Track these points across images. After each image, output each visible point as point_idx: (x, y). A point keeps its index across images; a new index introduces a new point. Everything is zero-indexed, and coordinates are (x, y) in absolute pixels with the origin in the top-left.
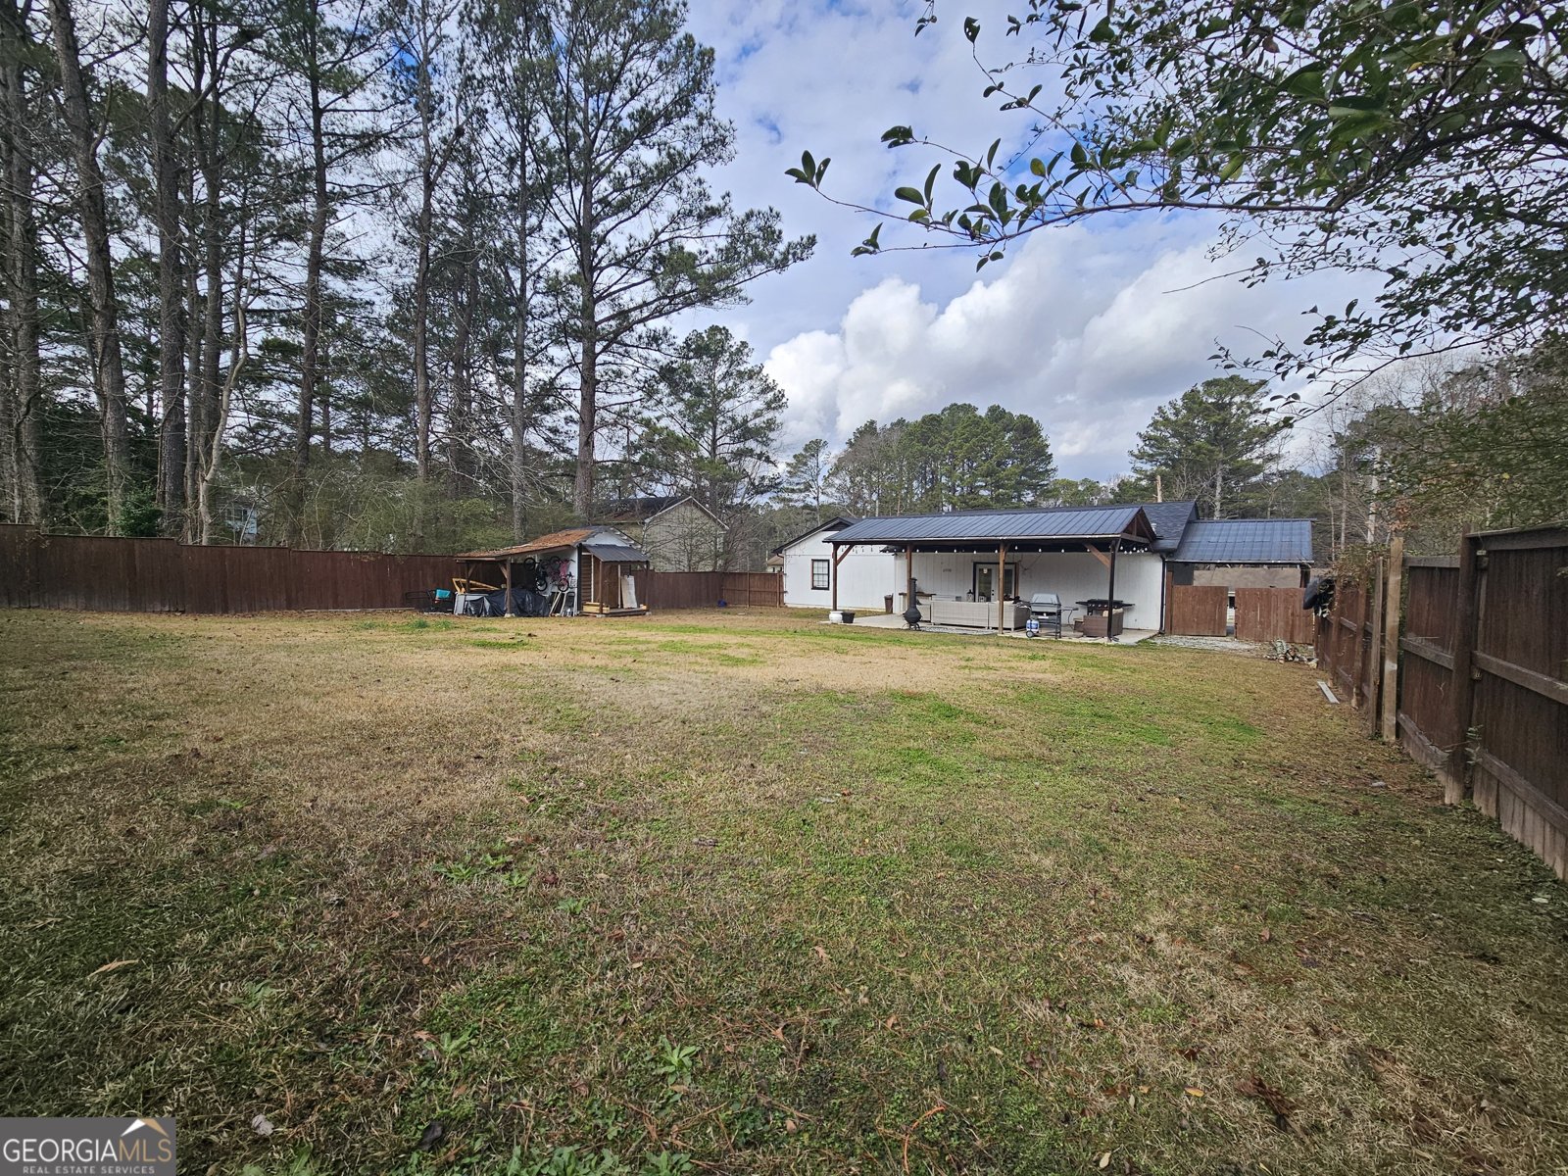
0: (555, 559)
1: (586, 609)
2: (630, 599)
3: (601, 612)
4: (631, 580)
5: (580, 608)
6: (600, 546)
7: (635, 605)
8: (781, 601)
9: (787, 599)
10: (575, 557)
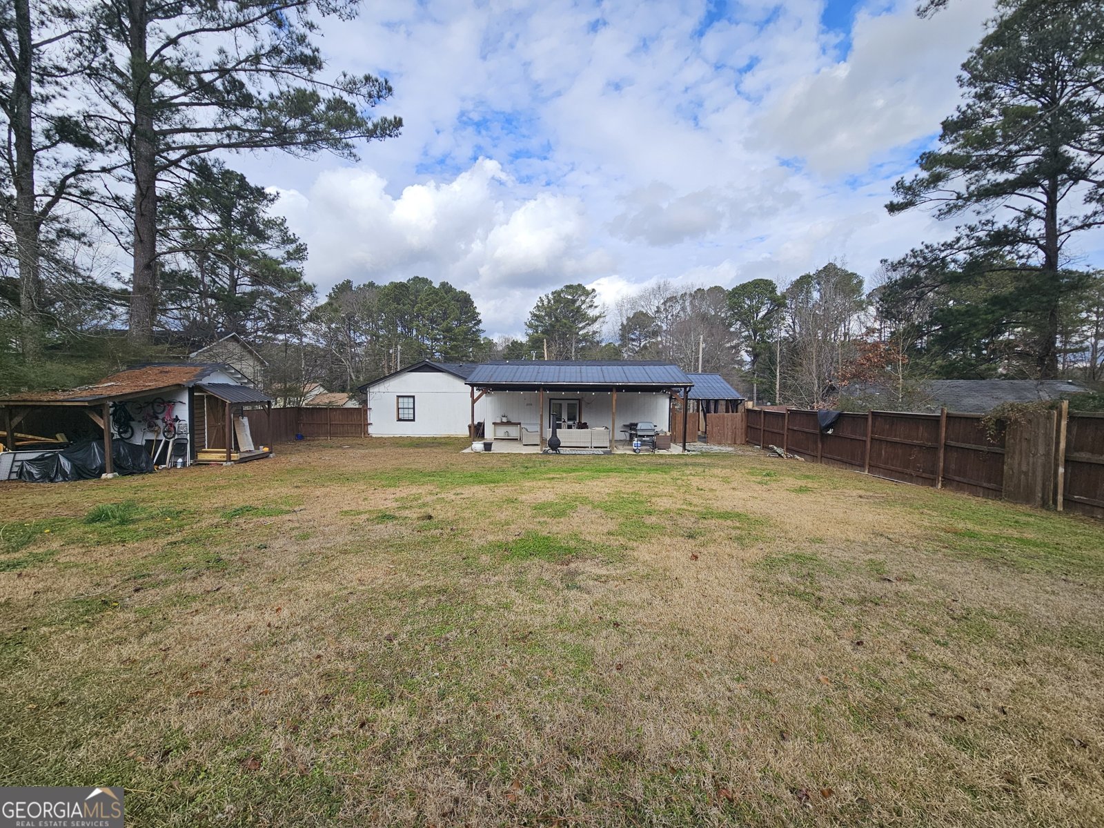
0: (160, 401)
1: (201, 457)
2: (246, 443)
3: (229, 459)
4: (245, 421)
5: (193, 456)
6: (214, 385)
7: (252, 448)
8: (366, 432)
9: (371, 430)
10: (185, 398)
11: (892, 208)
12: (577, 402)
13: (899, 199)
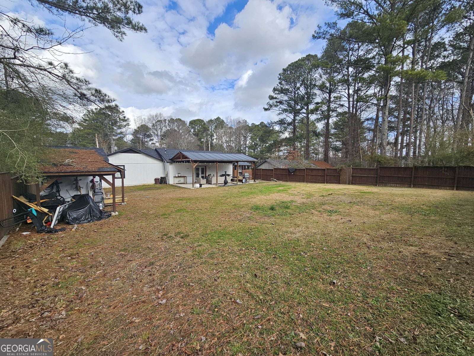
11: (266, 110)
12: (204, 167)
13: (266, 107)
